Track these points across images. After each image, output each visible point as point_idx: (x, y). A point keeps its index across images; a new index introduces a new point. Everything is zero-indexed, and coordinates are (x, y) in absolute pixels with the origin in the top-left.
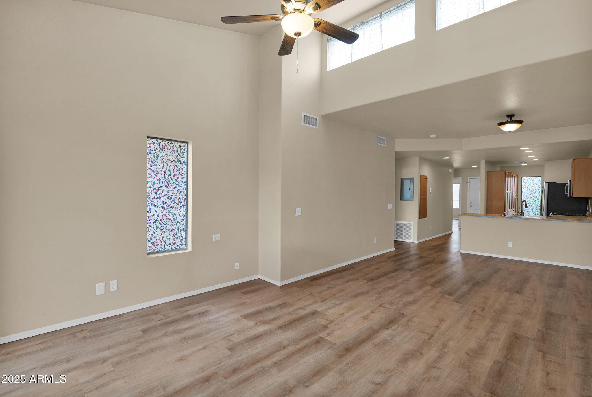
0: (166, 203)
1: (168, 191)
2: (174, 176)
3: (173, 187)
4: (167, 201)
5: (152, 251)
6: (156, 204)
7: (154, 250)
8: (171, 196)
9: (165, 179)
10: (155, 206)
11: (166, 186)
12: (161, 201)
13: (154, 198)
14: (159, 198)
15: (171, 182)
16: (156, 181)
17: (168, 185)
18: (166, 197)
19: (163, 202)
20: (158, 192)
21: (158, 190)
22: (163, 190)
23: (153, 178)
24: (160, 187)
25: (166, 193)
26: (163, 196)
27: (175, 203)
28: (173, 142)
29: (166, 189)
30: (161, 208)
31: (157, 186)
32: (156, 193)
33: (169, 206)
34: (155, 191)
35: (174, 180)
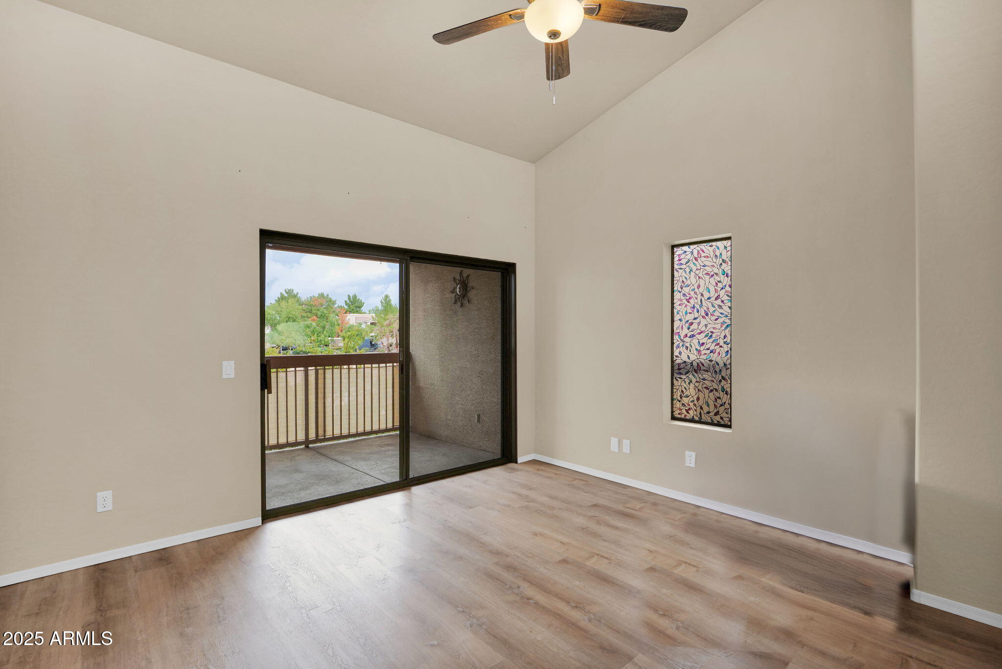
0: (703, 344)
1: (706, 326)
2: (716, 299)
3: (715, 318)
4: (705, 340)
5: (683, 416)
6: (688, 345)
7: (685, 416)
8: (712, 332)
9: (701, 306)
10: (687, 348)
11: (703, 317)
12: (695, 341)
13: (686, 336)
14: (693, 336)
15: (712, 309)
16: (689, 310)
17: (707, 315)
18: (703, 335)
19: (699, 342)
20: (692, 327)
21: (691, 324)
22: (699, 324)
23: (684, 305)
24: (695, 319)
25: (703, 329)
26: (699, 333)
27: (718, 344)
28: (714, 244)
29: (704, 322)
30: (696, 353)
31: (690, 317)
32: (689, 329)
33: (708, 349)
34: (687, 325)
35: (716, 306)
